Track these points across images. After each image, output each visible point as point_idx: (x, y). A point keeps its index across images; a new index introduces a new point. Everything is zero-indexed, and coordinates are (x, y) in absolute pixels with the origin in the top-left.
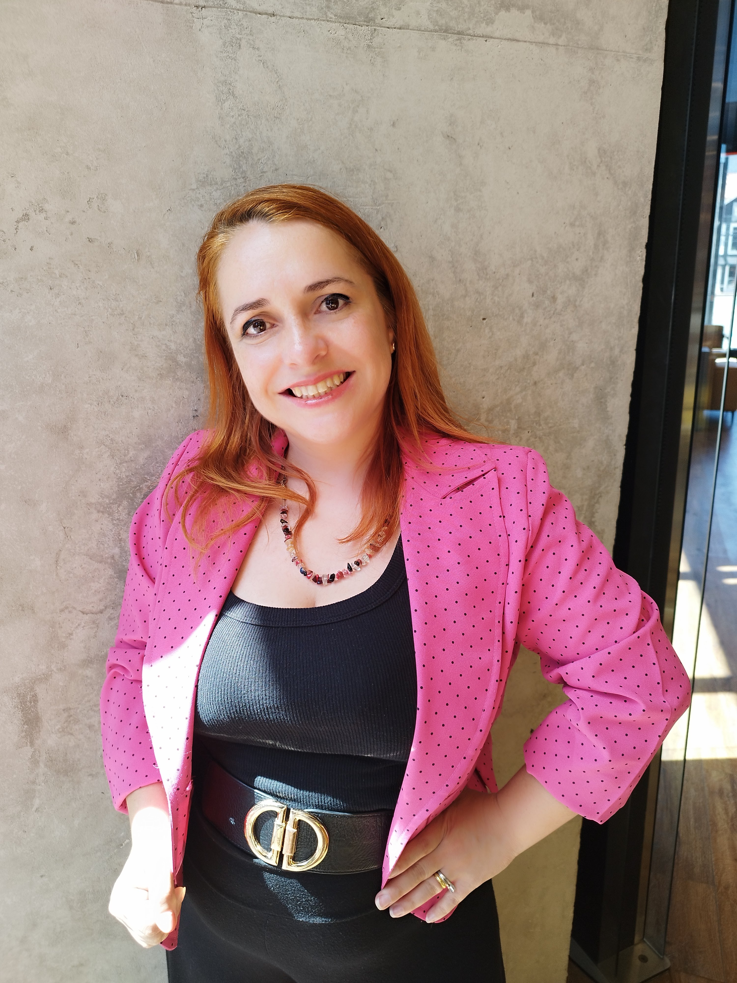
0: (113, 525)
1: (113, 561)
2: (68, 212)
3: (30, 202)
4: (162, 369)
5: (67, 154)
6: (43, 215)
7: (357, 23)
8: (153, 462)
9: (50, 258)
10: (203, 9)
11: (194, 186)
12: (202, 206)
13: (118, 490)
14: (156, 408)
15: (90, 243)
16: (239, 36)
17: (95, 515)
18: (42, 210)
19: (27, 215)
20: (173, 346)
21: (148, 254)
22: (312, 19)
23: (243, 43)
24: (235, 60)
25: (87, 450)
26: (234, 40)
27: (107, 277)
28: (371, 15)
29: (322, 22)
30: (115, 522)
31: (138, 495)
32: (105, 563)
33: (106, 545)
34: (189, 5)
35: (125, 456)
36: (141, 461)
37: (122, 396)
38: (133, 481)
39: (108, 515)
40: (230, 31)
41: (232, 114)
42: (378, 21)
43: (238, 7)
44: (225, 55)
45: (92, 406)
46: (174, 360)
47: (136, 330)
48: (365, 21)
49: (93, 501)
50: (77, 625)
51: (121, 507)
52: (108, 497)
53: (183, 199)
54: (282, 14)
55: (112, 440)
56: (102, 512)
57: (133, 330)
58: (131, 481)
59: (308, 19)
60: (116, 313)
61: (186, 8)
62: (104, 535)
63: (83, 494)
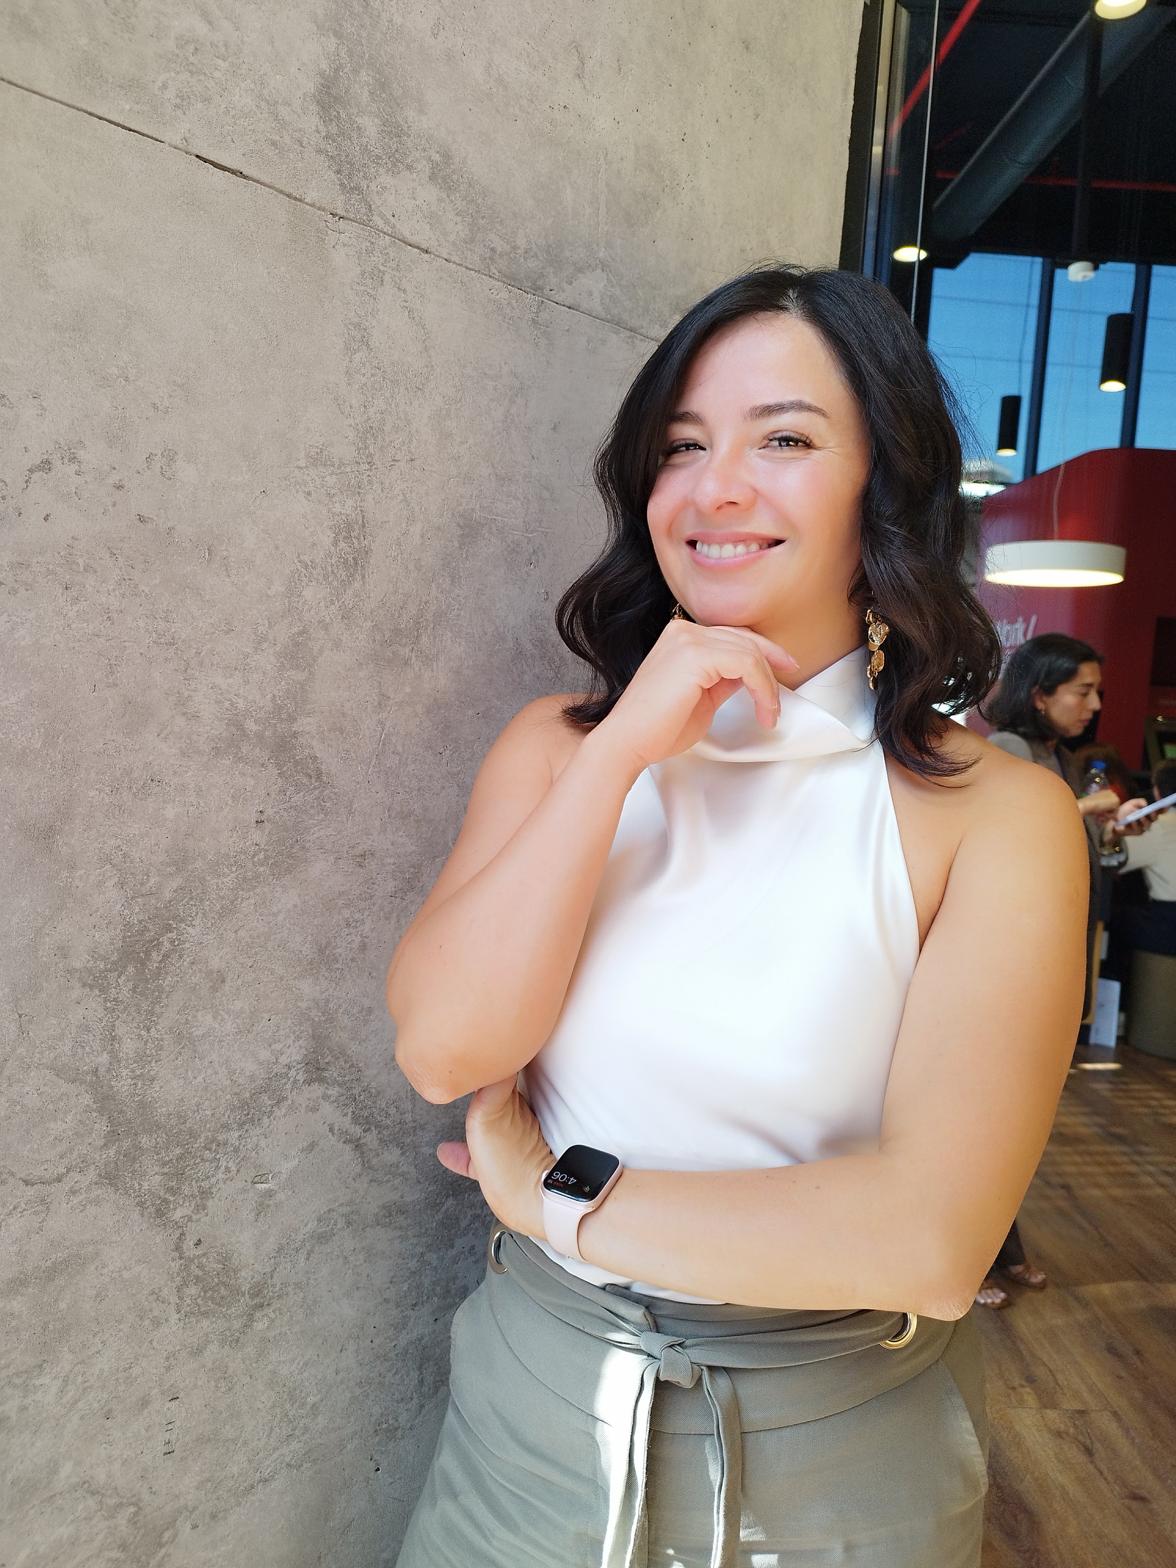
0: (105, 1010)
1: (94, 1078)
2: (115, 469)
3: (56, 442)
4: (219, 739)
5: (127, 379)
6: (74, 467)
7: (523, 288)
8: (186, 897)
9: (73, 538)
10: (341, 219)
11: (302, 463)
12: (309, 493)
13: (122, 946)
14: (202, 804)
15: (140, 524)
16: (382, 268)
17: (77, 992)
18: (73, 459)
19: (48, 462)
20: (241, 705)
21: (225, 553)
22: (472, 270)
23: (387, 278)
24: (375, 299)
25: (82, 872)
26: (376, 272)
27: (157, 581)
28: (540, 283)
29: (484, 277)
30: (109, 1005)
31: (154, 954)
32: (81, 1083)
33: (87, 1048)
34: (323, 210)
35: (142, 884)
36: (167, 895)
37: (152, 780)
38: (149, 931)
39: (100, 991)
40: (373, 258)
41: (363, 371)
42: (546, 292)
43: (385, 230)
44: (363, 288)
45: (102, 794)
46: (240, 727)
47: (189, 671)
48: (532, 289)
49: (78, 965)
51: (123, 978)
52: (104, 958)
53: (285, 479)
54: (438, 253)
55: (125, 855)
56: (91, 987)
57: (186, 671)
58: (146, 929)
59: (467, 268)
60: (162, 640)
61: (319, 212)
62: (87, 1029)
63: (63, 951)
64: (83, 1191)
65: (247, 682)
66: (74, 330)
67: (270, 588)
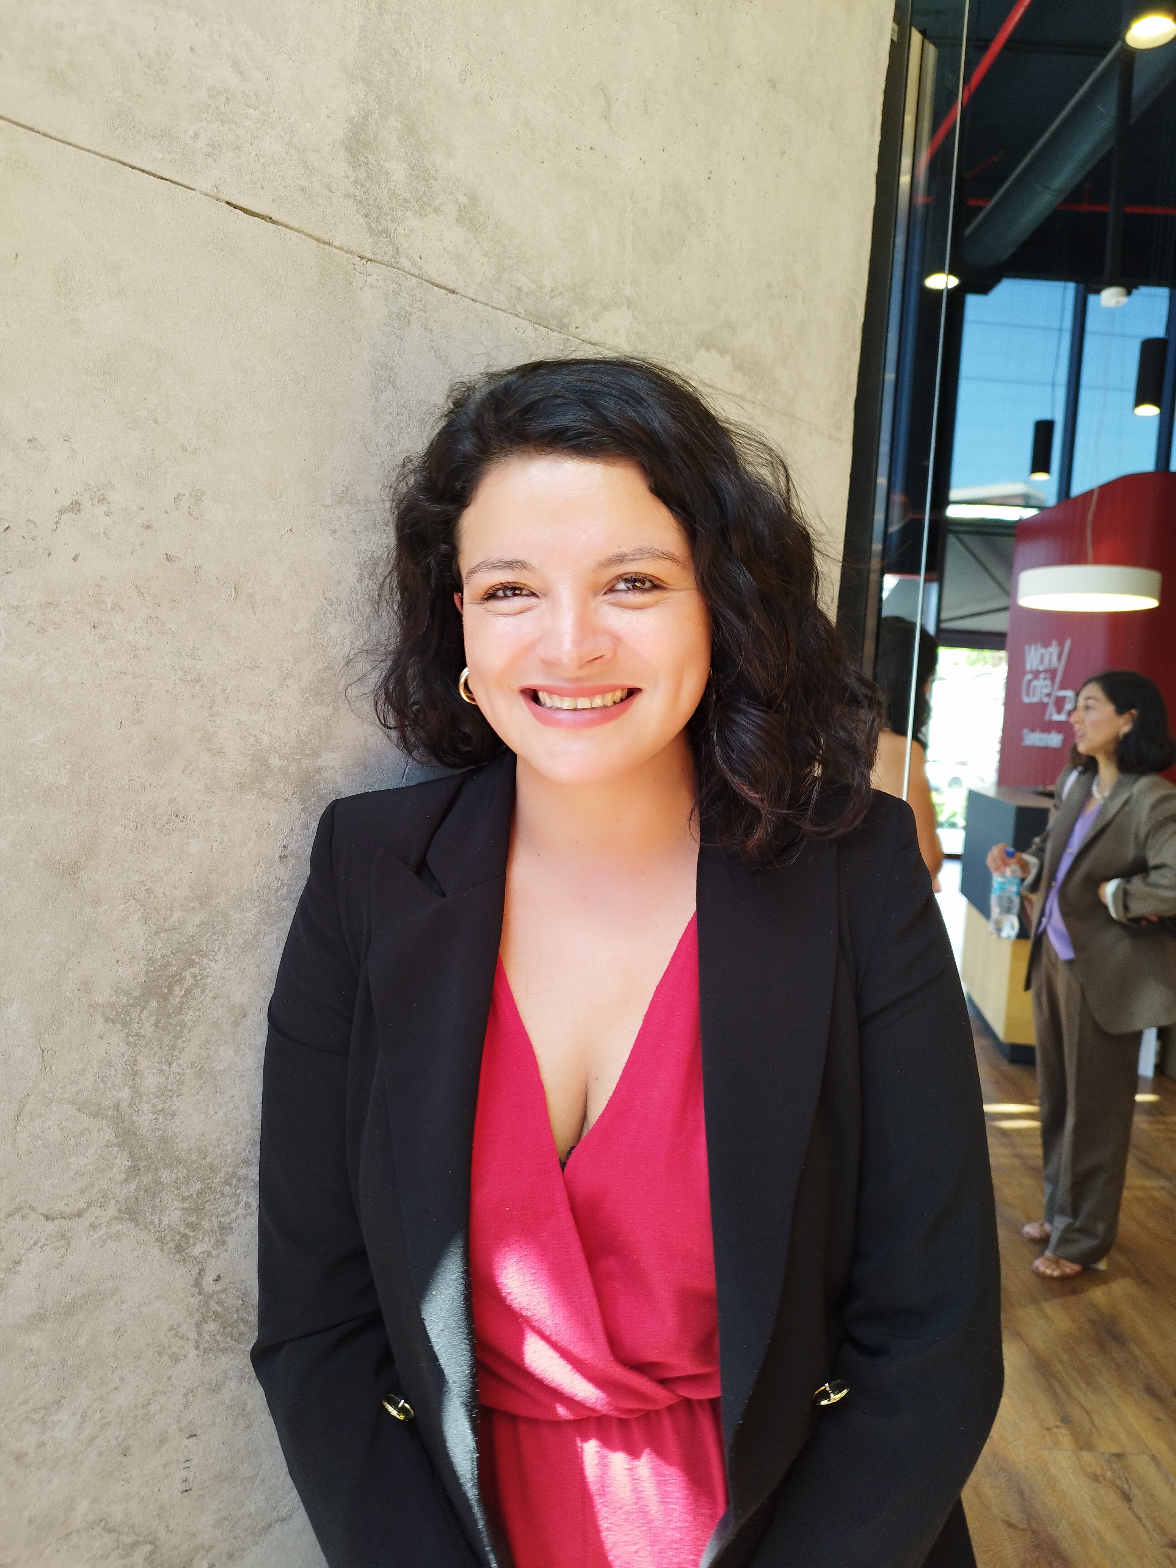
0: (127, 1044)
1: (116, 1113)
2: (143, 509)
3: (86, 484)
4: (243, 775)
5: (156, 421)
6: (104, 508)
7: (549, 326)
8: (208, 932)
9: (102, 577)
10: (369, 262)
11: (328, 502)
12: (335, 531)
13: (145, 981)
14: (226, 839)
15: (168, 564)
16: (409, 309)
17: (100, 1026)
18: (103, 500)
19: (77, 503)
20: (266, 740)
21: (251, 591)
22: (499, 309)
23: (414, 318)
24: (401, 339)
25: (106, 907)
26: (403, 313)
27: (184, 619)
28: (565, 321)
29: (510, 316)
30: (131, 1039)
31: (177, 989)
32: (102, 1118)
33: (109, 1084)
34: (352, 253)
35: (165, 919)
36: (190, 930)
37: (177, 816)
38: (172, 966)
39: (122, 1026)
40: (399, 299)
41: (389, 410)
42: (572, 329)
43: (412, 272)
44: (389, 329)
45: (127, 830)
46: (265, 763)
47: (214, 708)
48: (557, 326)
49: (100, 999)
50: (32, 1242)
51: (145, 1013)
52: (126, 993)
53: (311, 517)
54: (464, 294)
55: (149, 891)
56: (113, 1021)
57: (211, 708)
58: (169, 964)
59: (493, 307)
60: (188, 678)
61: (347, 255)
62: (110, 1065)
63: (86, 986)
64: (103, 1226)
65: (272, 718)
66: (104, 373)
67: (295, 625)
